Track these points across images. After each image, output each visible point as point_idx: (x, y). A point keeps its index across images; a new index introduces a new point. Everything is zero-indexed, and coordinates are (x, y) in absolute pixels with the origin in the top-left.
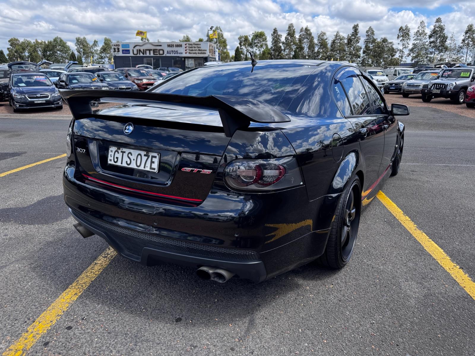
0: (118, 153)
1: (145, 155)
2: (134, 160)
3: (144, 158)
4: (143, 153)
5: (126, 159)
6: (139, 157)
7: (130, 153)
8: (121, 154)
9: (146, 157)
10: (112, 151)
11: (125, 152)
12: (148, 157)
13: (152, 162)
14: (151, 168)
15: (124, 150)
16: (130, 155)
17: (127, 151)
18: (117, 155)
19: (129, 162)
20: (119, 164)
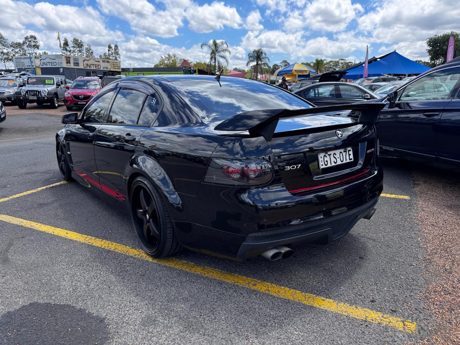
0: (326, 157)
1: (344, 152)
2: (338, 158)
3: (344, 154)
4: (342, 150)
5: (333, 159)
6: (341, 154)
7: (335, 154)
8: (328, 157)
9: (345, 153)
10: (321, 157)
11: (331, 154)
12: (346, 152)
13: (349, 155)
14: (350, 159)
15: (329, 153)
16: (335, 155)
17: (332, 153)
18: (326, 159)
19: (335, 162)
20: (329, 165)
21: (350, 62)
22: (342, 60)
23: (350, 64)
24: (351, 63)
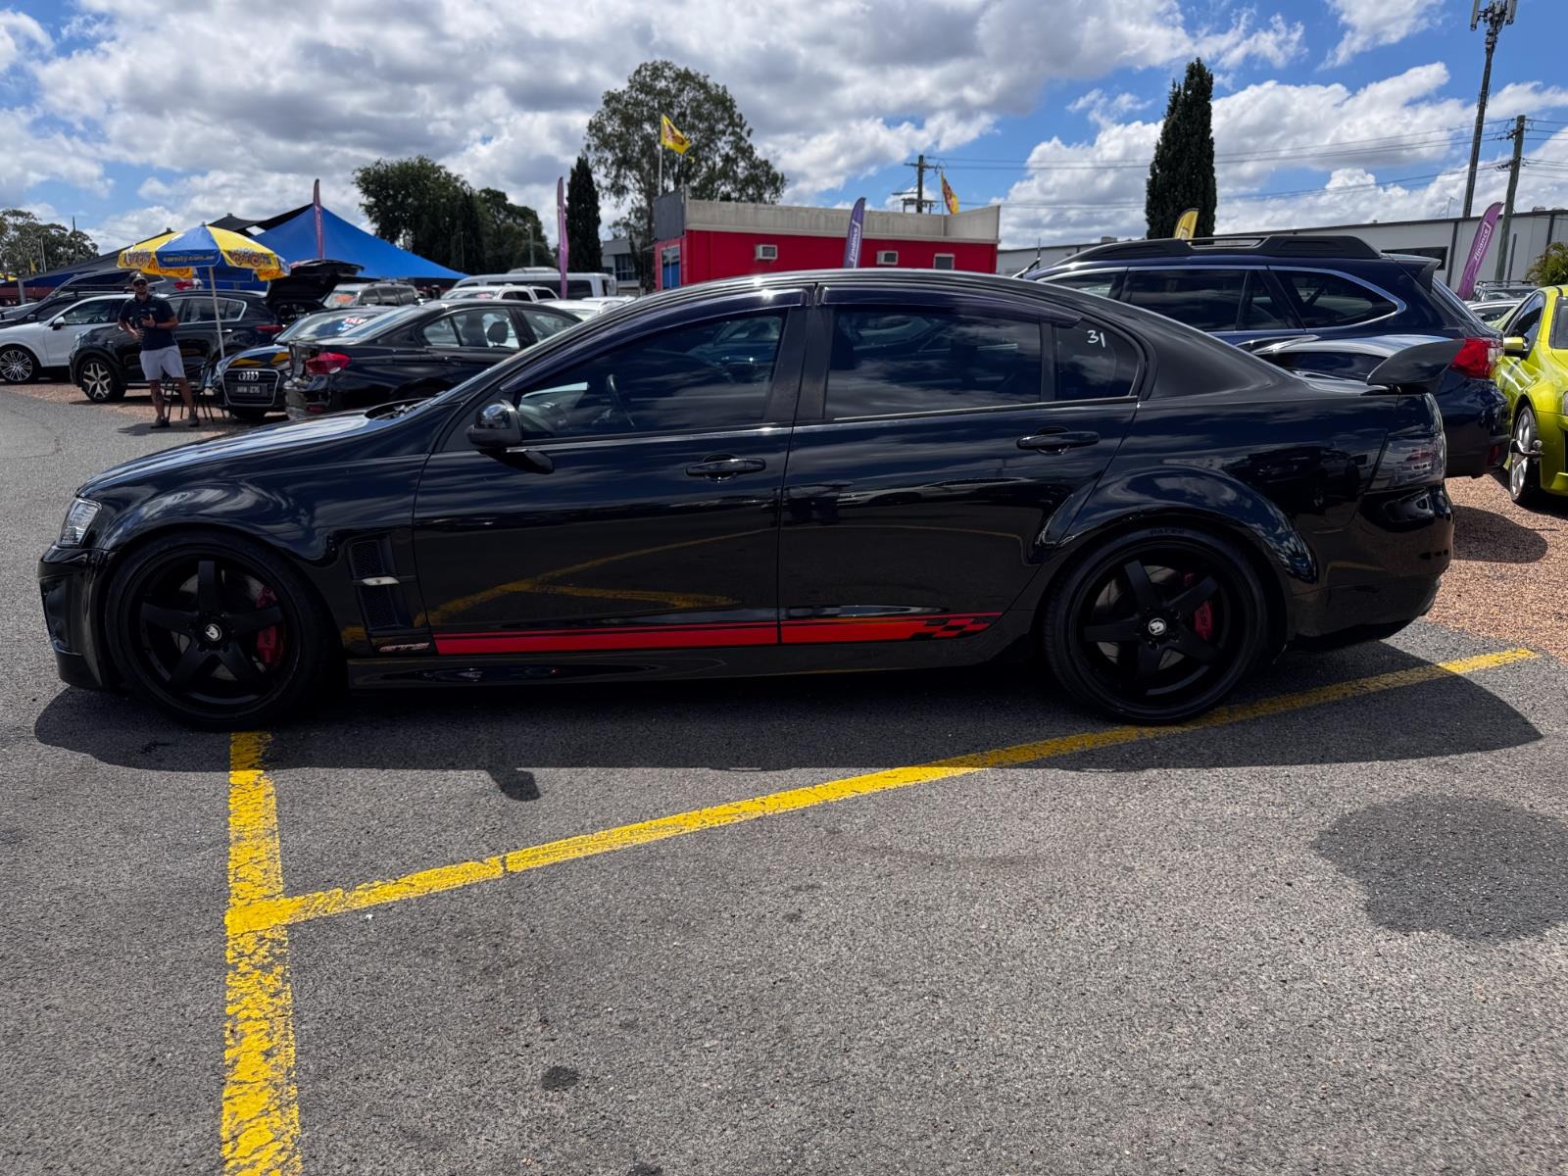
21: (52, 226)
22: (17, 214)
23: (53, 232)
24: (59, 227)
